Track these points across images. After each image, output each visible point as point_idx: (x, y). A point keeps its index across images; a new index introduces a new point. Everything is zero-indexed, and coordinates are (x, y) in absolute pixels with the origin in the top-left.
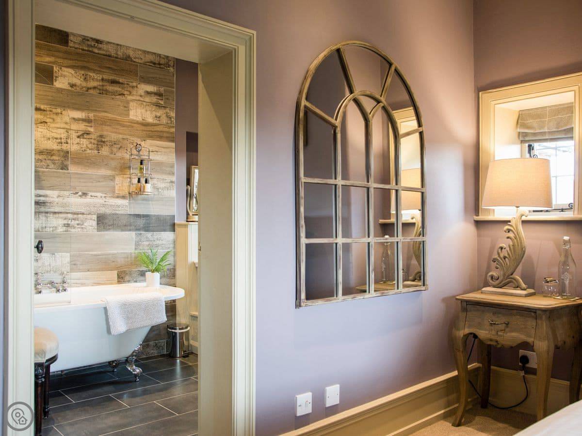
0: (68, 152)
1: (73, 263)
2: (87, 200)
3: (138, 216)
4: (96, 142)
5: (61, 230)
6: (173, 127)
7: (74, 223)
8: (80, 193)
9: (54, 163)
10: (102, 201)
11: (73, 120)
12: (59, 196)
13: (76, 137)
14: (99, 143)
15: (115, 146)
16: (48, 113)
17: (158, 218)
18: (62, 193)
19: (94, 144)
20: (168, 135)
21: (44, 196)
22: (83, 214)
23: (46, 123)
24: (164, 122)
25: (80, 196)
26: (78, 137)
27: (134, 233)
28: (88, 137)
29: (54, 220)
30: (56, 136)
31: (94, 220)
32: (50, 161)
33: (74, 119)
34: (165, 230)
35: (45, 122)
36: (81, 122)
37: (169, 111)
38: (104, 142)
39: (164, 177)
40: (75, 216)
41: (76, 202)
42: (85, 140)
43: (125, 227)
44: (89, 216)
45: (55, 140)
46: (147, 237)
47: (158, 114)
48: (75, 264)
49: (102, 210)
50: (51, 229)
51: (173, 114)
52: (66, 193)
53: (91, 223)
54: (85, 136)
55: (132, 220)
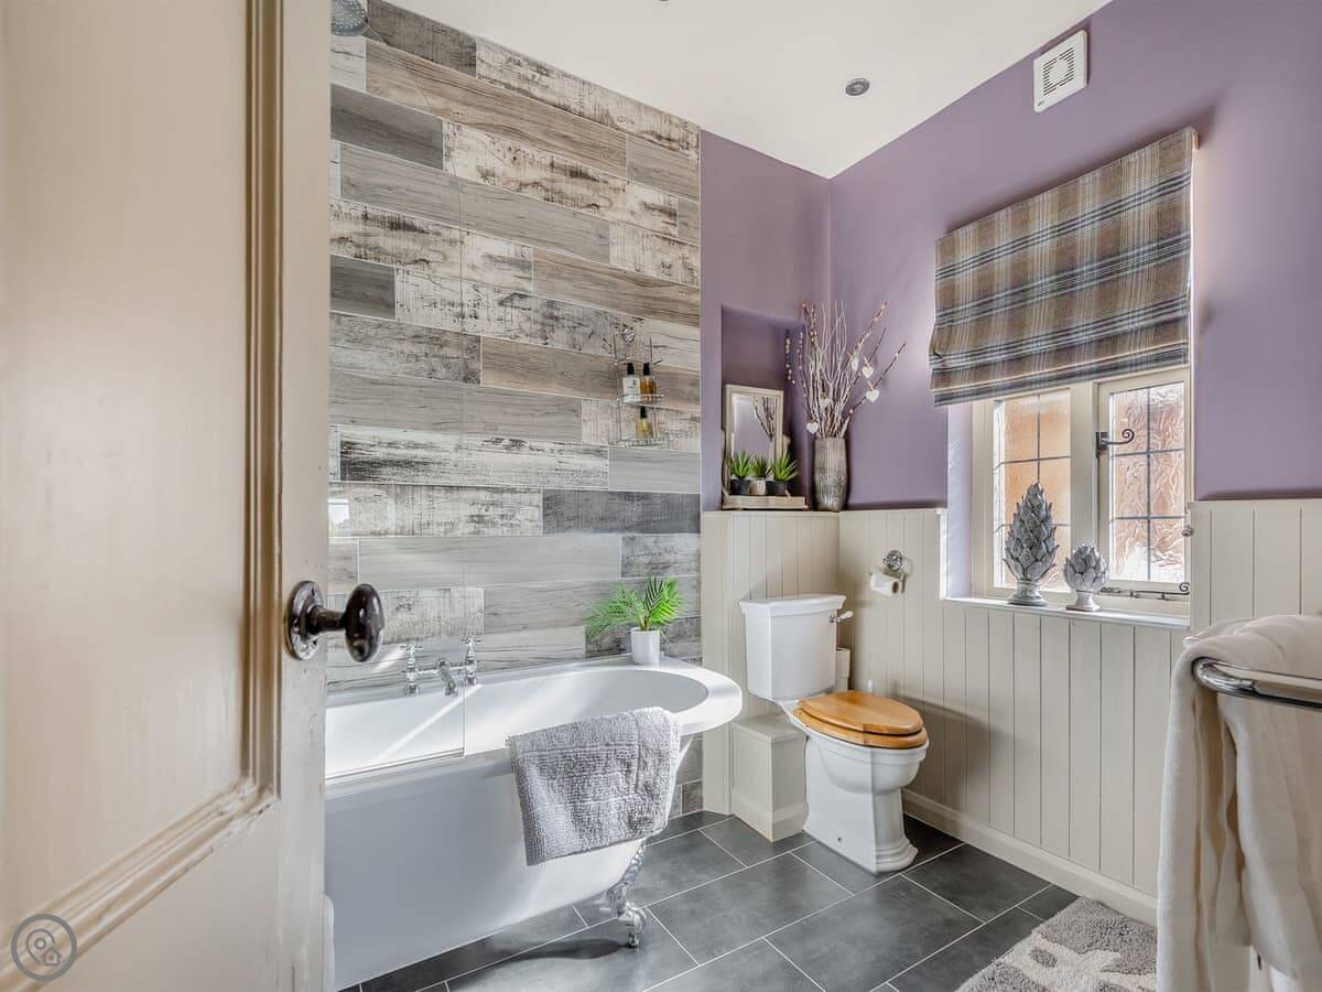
0: (478, 340)
1: (492, 610)
2: (522, 458)
3: (628, 496)
4: (539, 318)
5: (467, 531)
6: (696, 291)
7: (493, 512)
8: (507, 442)
9: (447, 366)
10: (554, 461)
11: (488, 260)
12: (458, 448)
13: (496, 304)
14: (546, 321)
15: (581, 329)
16: (432, 237)
17: (668, 501)
18: (466, 440)
19: (536, 322)
20: (687, 310)
21: (424, 447)
22: (513, 491)
23: (428, 262)
24: (679, 278)
25: (507, 448)
26: (502, 303)
27: (620, 536)
28: (523, 304)
29: (449, 505)
30: (450, 297)
31: (537, 506)
32: (437, 359)
33: (490, 257)
34: (680, 531)
35: (424, 260)
36: (505, 266)
37: (687, 254)
38: (557, 318)
39: (679, 406)
40: (496, 497)
41: (496, 463)
42: (515, 312)
43: (604, 523)
44: (526, 497)
45: (447, 307)
46: (646, 547)
47: (668, 261)
48: (495, 614)
49: (554, 483)
50: (442, 529)
51: (696, 262)
52: (477, 441)
53: (530, 513)
54: (516, 302)
55: (617, 504)
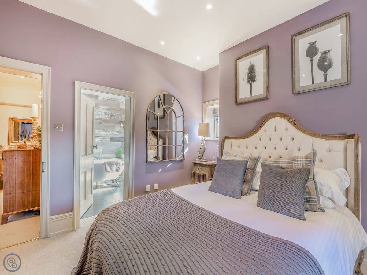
1: (103, 151)
2: (107, 133)
3: (122, 137)
5: (100, 142)
7: (103, 140)
8: (105, 131)
9: (98, 122)
10: (111, 133)
14: (111, 116)
19: (109, 116)
22: (106, 137)
26: (105, 114)
28: (108, 114)
30: (98, 114)
32: (96, 121)
33: (103, 109)
36: (105, 110)
40: (104, 138)
43: (118, 141)
44: (108, 138)
49: (112, 136)
53: (108, 140)
55: (120, 139)
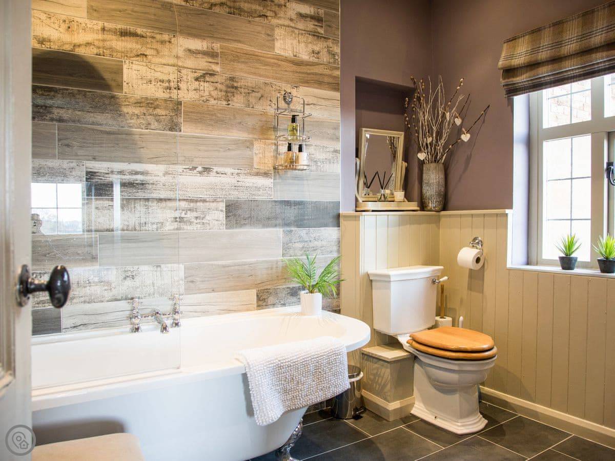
0: (180, 103)
1: (190, 279)
2: (211, 179)
3: (287, 203)
4: (224, 88)
5: (172, 228)
6: (337, 68)
7: (190, 215)
8: (200, 169)
9: (158, 121)
10: (233, 181)
11: (188, 53)
12: (166, 173)
13: (193, 80)
14: (229, 90)
15: (254, 94)
16: (149, 40)
17: (318, 207)
18: (171, 168)
19: (221, 91)
20: (331, 80)
21: (142, 173)
22: (204, 201)
23: (146, 56)
24: (325, 60)
25: (200, 173)
26: (197, 79)
27: (281, 230)
28: (212, 79)
29: (159, 211)
30: (162, 77)
31: (222, 211)
32: (152, 117)
33: (190, 50)
34: (326, 225)
35: (143, 55)
36: (200, 56)
37: (331, 45)
38: (236, 88)
39: (325, 143)
40: (192, 205)
41: (193, 183)
42: (206, 85)
43: (268, 221)
44: (213, 205)
45: (159, 83)
46: (300, 237)
47: (317, 49)
48: (192, 282)
49: (234, 195)
50: (155, 226)
51: (337, 50)
52: (179, 168)
53: (217, 215)
54: (207, 79)
55: (278, 209)
